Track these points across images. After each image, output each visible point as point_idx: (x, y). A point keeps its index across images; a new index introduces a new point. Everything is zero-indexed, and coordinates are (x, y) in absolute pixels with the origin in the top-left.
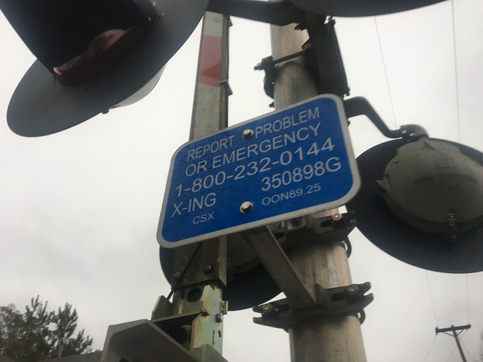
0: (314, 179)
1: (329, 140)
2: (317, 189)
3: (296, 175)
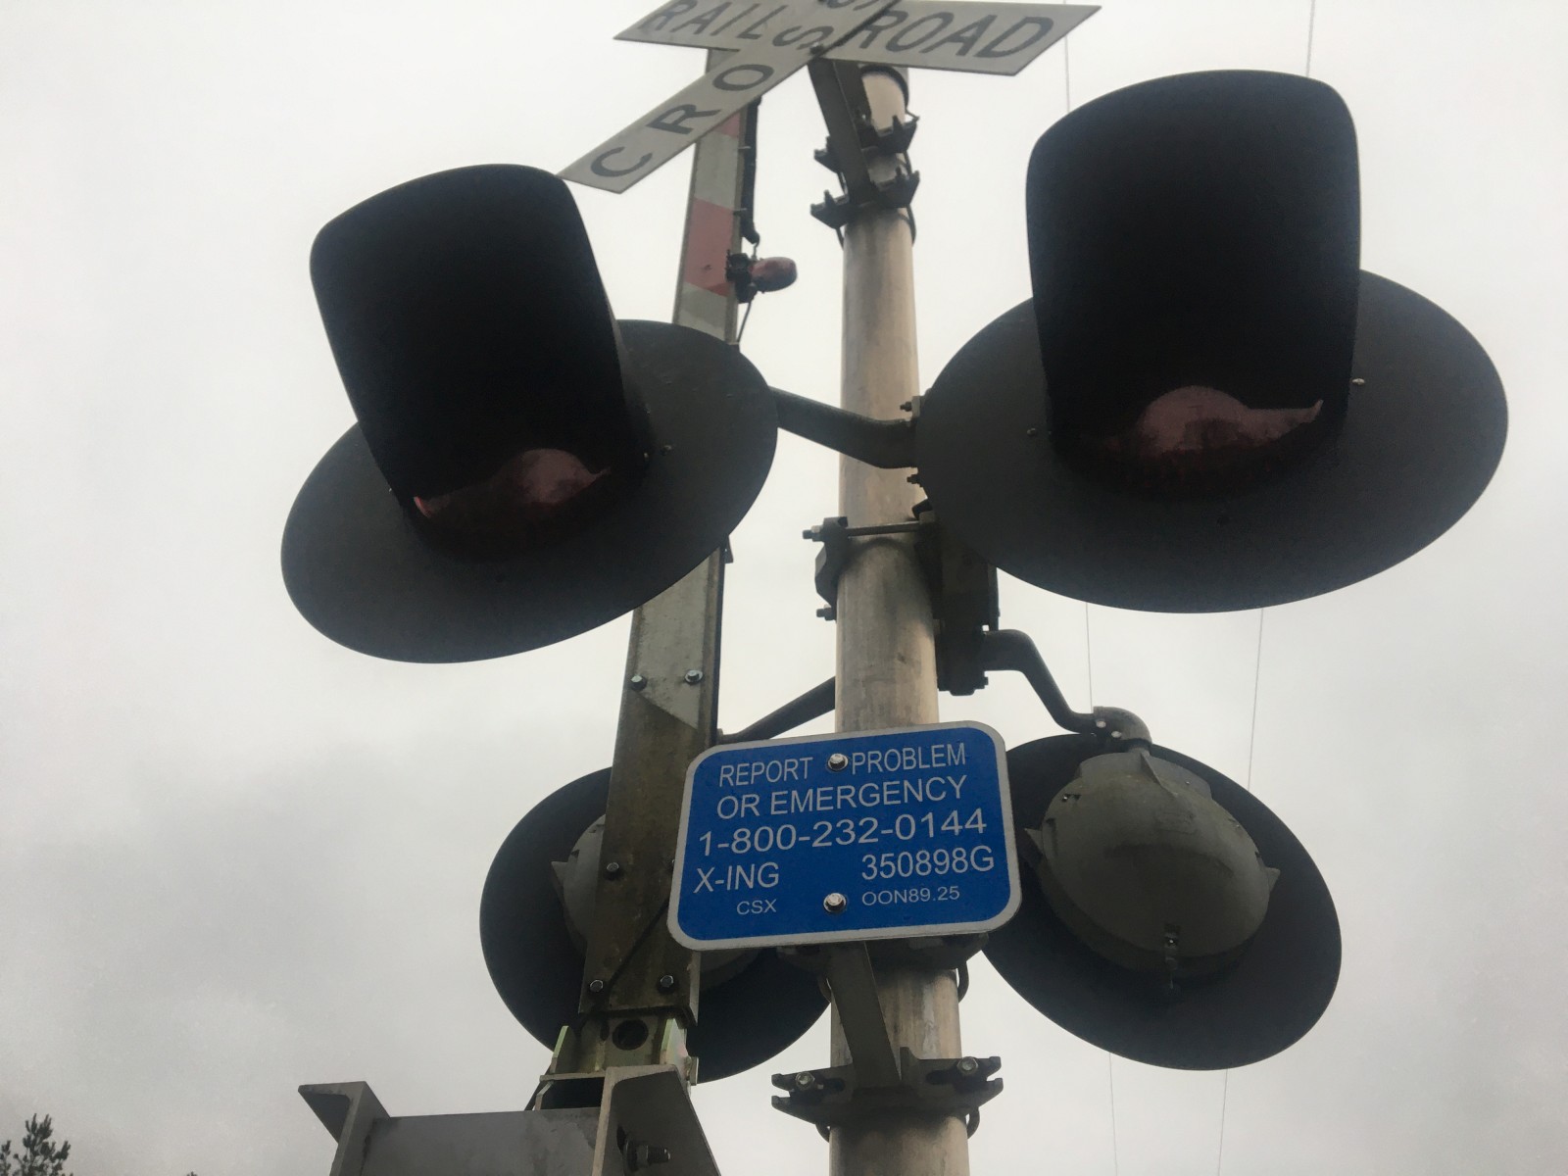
0: (951, 878)
1: (978, 812)
2: (955, 895)
3: (921, 862)
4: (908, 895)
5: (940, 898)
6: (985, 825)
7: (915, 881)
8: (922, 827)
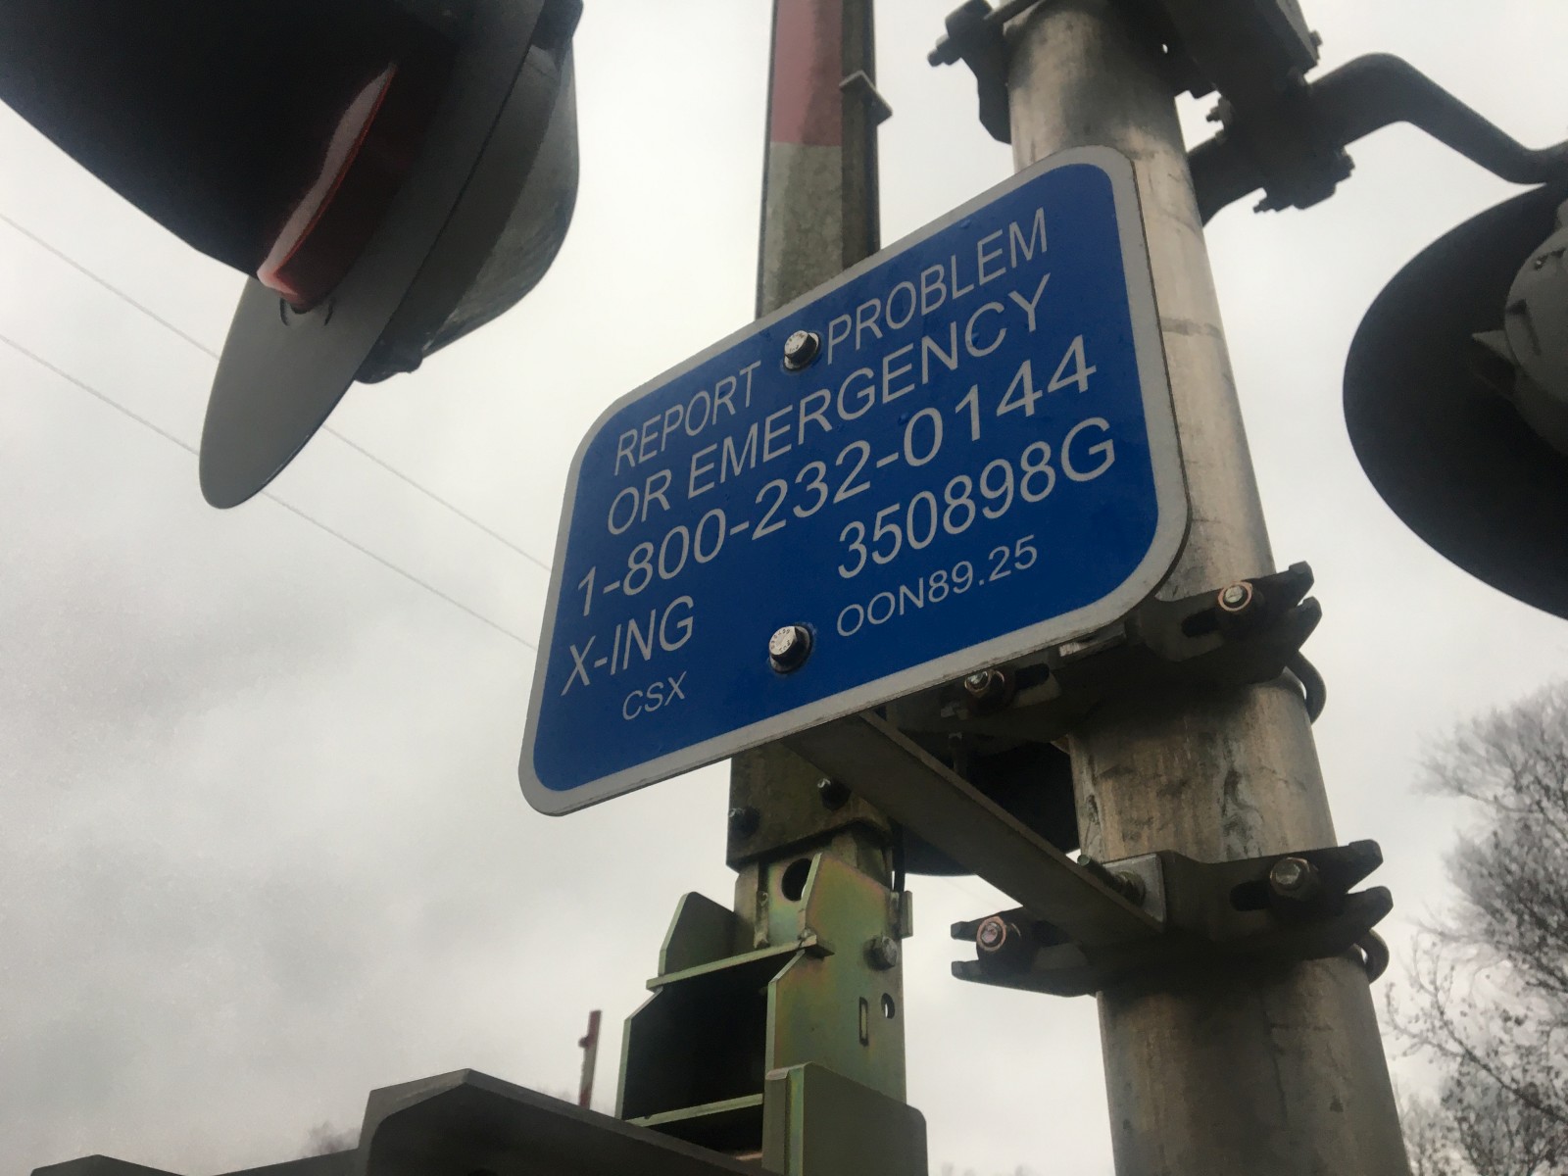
1: (1078, 345)
3: (955, 506)
4: (927, 587)
5: (993, 577)
6: (1093, 370)
7: (945, 551)
8: (957, 424)
